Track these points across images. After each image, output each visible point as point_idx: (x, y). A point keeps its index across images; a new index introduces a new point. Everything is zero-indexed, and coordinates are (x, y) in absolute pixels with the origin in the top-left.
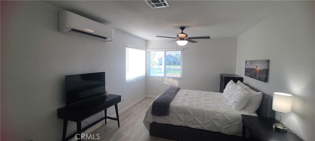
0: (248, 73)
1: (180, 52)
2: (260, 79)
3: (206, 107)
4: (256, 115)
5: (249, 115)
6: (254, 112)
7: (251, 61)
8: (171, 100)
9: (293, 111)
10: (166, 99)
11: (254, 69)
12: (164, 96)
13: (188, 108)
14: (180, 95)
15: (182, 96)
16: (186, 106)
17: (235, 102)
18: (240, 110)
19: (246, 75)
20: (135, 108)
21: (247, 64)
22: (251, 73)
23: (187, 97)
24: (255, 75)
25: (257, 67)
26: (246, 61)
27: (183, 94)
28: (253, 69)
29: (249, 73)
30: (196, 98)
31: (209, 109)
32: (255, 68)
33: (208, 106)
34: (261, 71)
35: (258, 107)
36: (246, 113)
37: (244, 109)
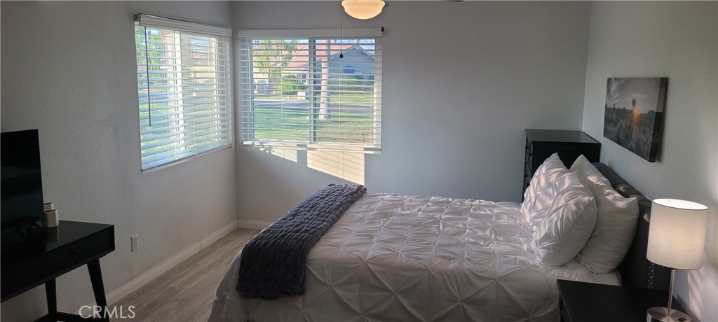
0: (611, 128)
1: (374, 41)
2: (638, 151)
3: (440, 260)
4: (613, 281)
5: (590, 281)
6: (611, 272)
7: (621, 79)
8: (316, 236)
10: (298, 231)
11: (628, 112)
12: (290, 223)
13: (376, 264)
14: (360, 215)
15: (366, 221)
16: (369, 257)
17: (547, 237)
18: (562, 266)
19: (606, 133)
20: (188, 276)
21: (611, 93)
22: (618, 126)
23: (382, 222)
24: (629, 132)
25: (634, 102)
26: (609, 80)
27: (372, 213)
28: (624, 112)
29: (615, 124)
30: (414, 226)
31: (452, 265)
32: (629, 107)
33: (451, 252)
34: (642, 121)
35: (624, 252)
36: (577, 275)
37: (577, 259)
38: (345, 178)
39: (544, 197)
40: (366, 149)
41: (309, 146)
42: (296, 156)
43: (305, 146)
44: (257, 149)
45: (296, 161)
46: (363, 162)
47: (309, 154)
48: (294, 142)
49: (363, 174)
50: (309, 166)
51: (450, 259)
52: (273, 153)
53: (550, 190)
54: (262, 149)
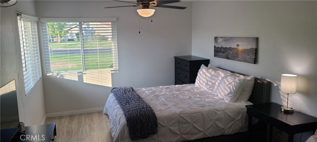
0: (220, 54)
2: (245, 61)
3: (201, 108)
7: (227, 37)
9: (299, 92)
11: (234, 48)
13: (182, 114)
17: (230, 93)
19: (215, 56)
22: (227, 53)
24: (236, 55)
25: (238, 45)
28: (230, 49)
29: (224, 53)
31: (206, 109)
34: (245, 51)
38: (103, 85)
39: (211, 80)
40: (111, 71)
41: (84, 72)
42: (77, 78)
43: (82, 73)
44: (56, 77)
45: (78, 80)
46: (111, 77)
47: (84, 76)
48: (76, 72)
49: (111, 82)
50: (84, 82)
51: (203, 107)
52: (65, 78)
53: (214, 77)
54: (58, 77)
